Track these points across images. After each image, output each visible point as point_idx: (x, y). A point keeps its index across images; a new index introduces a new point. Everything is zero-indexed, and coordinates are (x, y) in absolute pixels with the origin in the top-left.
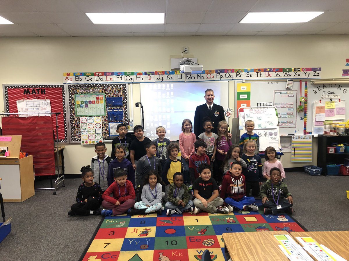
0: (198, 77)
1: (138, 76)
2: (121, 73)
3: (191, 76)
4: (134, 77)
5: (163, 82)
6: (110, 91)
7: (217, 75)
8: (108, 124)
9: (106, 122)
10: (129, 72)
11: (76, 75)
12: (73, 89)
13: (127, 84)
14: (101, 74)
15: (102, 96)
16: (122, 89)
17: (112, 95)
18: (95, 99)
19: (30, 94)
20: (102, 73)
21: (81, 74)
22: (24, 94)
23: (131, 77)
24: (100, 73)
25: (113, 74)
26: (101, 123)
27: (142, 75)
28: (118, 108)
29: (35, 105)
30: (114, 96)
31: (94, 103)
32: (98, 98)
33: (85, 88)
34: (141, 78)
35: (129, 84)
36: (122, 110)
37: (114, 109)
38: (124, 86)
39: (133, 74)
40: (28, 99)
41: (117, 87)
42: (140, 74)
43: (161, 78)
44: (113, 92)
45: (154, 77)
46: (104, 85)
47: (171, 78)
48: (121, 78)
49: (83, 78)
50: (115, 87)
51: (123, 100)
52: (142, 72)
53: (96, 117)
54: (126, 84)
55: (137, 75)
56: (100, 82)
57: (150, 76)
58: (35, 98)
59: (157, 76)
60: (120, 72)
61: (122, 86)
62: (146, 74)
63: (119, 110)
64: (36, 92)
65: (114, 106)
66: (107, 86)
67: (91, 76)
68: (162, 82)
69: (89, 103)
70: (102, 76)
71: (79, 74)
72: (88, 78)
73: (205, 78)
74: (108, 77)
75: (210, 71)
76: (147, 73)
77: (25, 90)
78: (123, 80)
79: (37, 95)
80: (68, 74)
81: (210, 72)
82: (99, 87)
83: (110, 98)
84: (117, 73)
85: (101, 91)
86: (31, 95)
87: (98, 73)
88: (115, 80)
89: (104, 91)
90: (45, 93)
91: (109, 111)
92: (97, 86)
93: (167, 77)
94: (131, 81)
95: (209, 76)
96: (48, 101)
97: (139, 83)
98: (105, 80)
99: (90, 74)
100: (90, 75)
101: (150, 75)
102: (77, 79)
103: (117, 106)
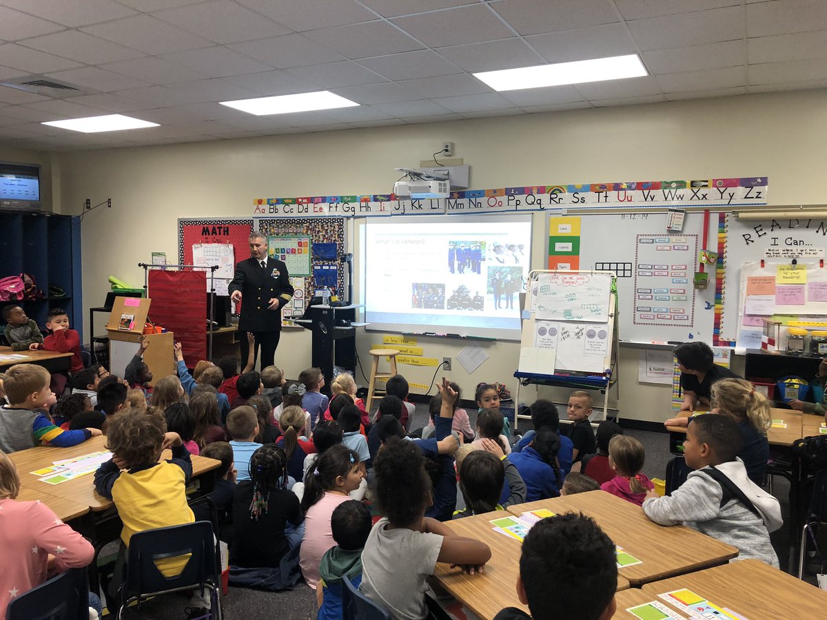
0: (471, 204)
1: (363, 204)
2: (337, 199)
3: (456, 201)
4: (356, 205)
5: (406, 215)
6: (319, 231)
7: (509, 200)
8: (314, 292)
9: (310, 289)
10: (348, 197)
11: (271, 203)
12: (266, 227)
13: (345, 219)
14: (306, 201)
15: (306, 240)
16: (337, 229)
17: (321, 239)
18: (296, 246)
19: (209, 234)
20: (307, 198)
21: (279, 201)
22: (203, 234)
23: (351, 205)
24: (305, 198)
25: (324, 200)
26: (303, 289)
27: (369, 201)
28: (330, 263)
29: (214, 254)
30: (325, 242)
31: (295, 253)
32: (300, 244)
33: (283, 225)
34: (368, 208)
35: (348, 218)
36: (335, 268)
37: (323, 265)
38: (340, 221)
39: (354, 199)
40: (207, 242)
41: (329, 224)
42: (366, 200)
43: (402, 207)
44: (324, 233)
45: (389, 206)
46: (311, 221)
47: (419, 207)
48: (336, 207)
49: (280, 207)
50: (327, 223)
51: (338, 248)
52: (370, 196)
53: (296, 278)
54: (342, 219)
55: (362, 201)
56: (304, 214)
57: (383, 203)
58: (215, 242)
59: (394, 203)
60: (335, 197)
61: (338, 222)
62: (376, 199)
63: (331, 268)
64: (217, 230)
65: (323, 259)
66: (314, 223)
67: (292, 204)
68: (403, 214)
69: (288, 253)
70: (307, 203)
71: (274, 202)
72: (287, 208)
73: (485, 208)
74: (316, 206)
75: (495, 191)
76: (378, 197)
77: (204, 228)
78: (339, 211)
79: (218, 237)
80: (260, 202)
81: (494, 193)
82: (303, 223)
83: (319, 245)
84: (331, 198)
85: (305, 231)
86: (210, 237)
87: (302, 199)
88: (326, 211)
89: (309, 232)
90: (228, 234)
91: (316, 268)
92: (299, 222)
93: (412, 204)
94: (350, 213)
95: (492, 201)
96: (231, 247)
97: (365, 217)
98: (311, 212)
99: (290, 201)
100: (290, 203)
101: (382, 200)
102: (272, 210)
103: (328, 260)
